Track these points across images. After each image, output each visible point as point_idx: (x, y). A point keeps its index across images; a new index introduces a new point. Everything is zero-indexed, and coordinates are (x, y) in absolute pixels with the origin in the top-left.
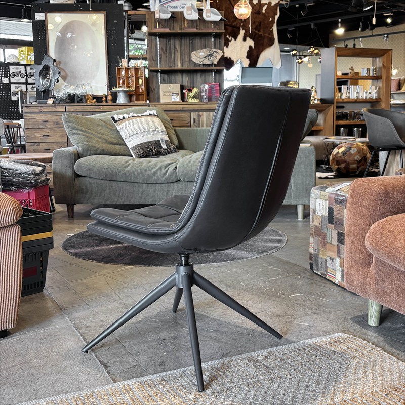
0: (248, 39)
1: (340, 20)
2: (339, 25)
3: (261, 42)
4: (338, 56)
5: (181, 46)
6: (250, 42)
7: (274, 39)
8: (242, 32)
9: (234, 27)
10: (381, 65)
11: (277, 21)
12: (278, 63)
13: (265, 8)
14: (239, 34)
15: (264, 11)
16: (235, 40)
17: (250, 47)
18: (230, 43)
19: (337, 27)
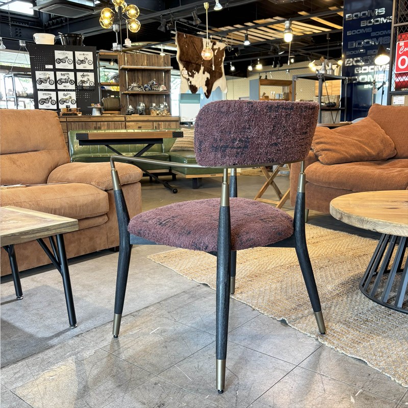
0: (206, 73)
1: (259, 59)
2: (259, 62)
3: (214, 76)
4: (261, 85)
6: (207, 75)
7: (222, 73)
8: (202, 68)
9: (197, 64)
10: (289, 91)
11: (224, 61)
12: (225, 89)
13: (216, 51)
14: (200, 69)
15: (215, 54)
16: (198, 73)
17: (207, 78)
18: (195, 75)
19: (257, 64)
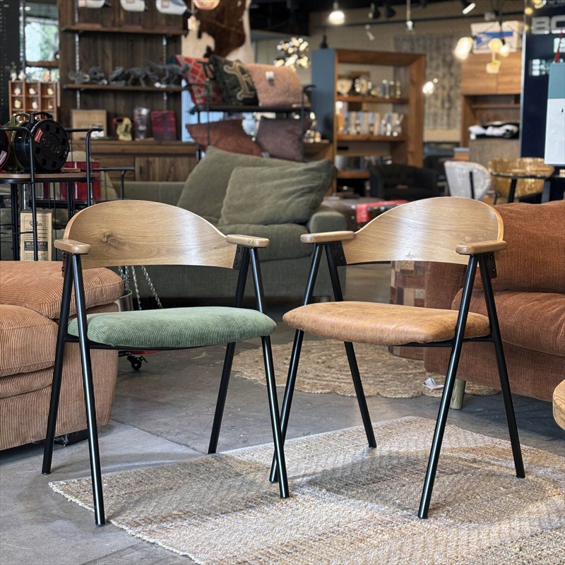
5: (114, 51)
